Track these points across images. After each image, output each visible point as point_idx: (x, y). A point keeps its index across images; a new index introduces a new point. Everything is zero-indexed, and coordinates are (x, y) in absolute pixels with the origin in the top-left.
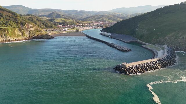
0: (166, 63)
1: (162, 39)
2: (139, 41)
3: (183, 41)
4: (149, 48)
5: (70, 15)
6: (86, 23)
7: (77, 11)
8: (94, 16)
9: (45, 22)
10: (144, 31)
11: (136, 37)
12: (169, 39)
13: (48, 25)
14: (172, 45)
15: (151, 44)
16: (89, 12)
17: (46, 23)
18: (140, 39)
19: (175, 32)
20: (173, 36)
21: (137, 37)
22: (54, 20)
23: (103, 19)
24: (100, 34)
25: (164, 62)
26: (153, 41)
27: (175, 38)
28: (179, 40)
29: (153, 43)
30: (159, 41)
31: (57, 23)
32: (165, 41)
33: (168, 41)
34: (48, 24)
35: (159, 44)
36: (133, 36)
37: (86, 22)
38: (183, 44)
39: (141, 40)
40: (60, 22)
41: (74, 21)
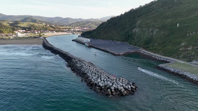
2: (143, 51)
5: (52, 22)
6: (65, 28)
8: (79, 22)
10: (152, 31)
11: (135, 45)
16: (76, 19)
18: (145, 48)
21: (138, 44)
22: (17, 24)
23: (89, 25)
24: (73, 40)
26: (183, 51)
31: (21, 27)
36: (130, 43)
39: (150, 50)
40: (26, 27)
41: (48, 26)
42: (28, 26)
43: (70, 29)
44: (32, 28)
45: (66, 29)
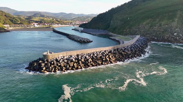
0: (127, 53)
1: (135, 28)
3: (160, 29)
4: (117, 39)
5: (57, 17)
7: (66, 13)
8: (80, 17)
9: (14, 18)
10: (118, 22)
12: (143, 28)
13: (18, 22)
14: (146, 34)
15: (122, 35)
16: (78, 15)
17: (16, 19)
19: (151, 19)
20: (148, 24)
21: (110, 30)
22: (31, 18)
24: (72, 29)
25: (123, 51)
26: (125, 31)
27: (151, 26)
28: (156, 28)
29: (125, 34)
30: (131, 31)
31: (34, 21)
32: (139, 30)
33: (142, 31)
34: (17, 20)
35: (132, 35)
37: (68, 21)
38: (160, 33)
40: (38, 21)
41: (55, 20)
42: (39, 20)
43: (72, 22)
44: (43, 21)
45: (68, 22)
